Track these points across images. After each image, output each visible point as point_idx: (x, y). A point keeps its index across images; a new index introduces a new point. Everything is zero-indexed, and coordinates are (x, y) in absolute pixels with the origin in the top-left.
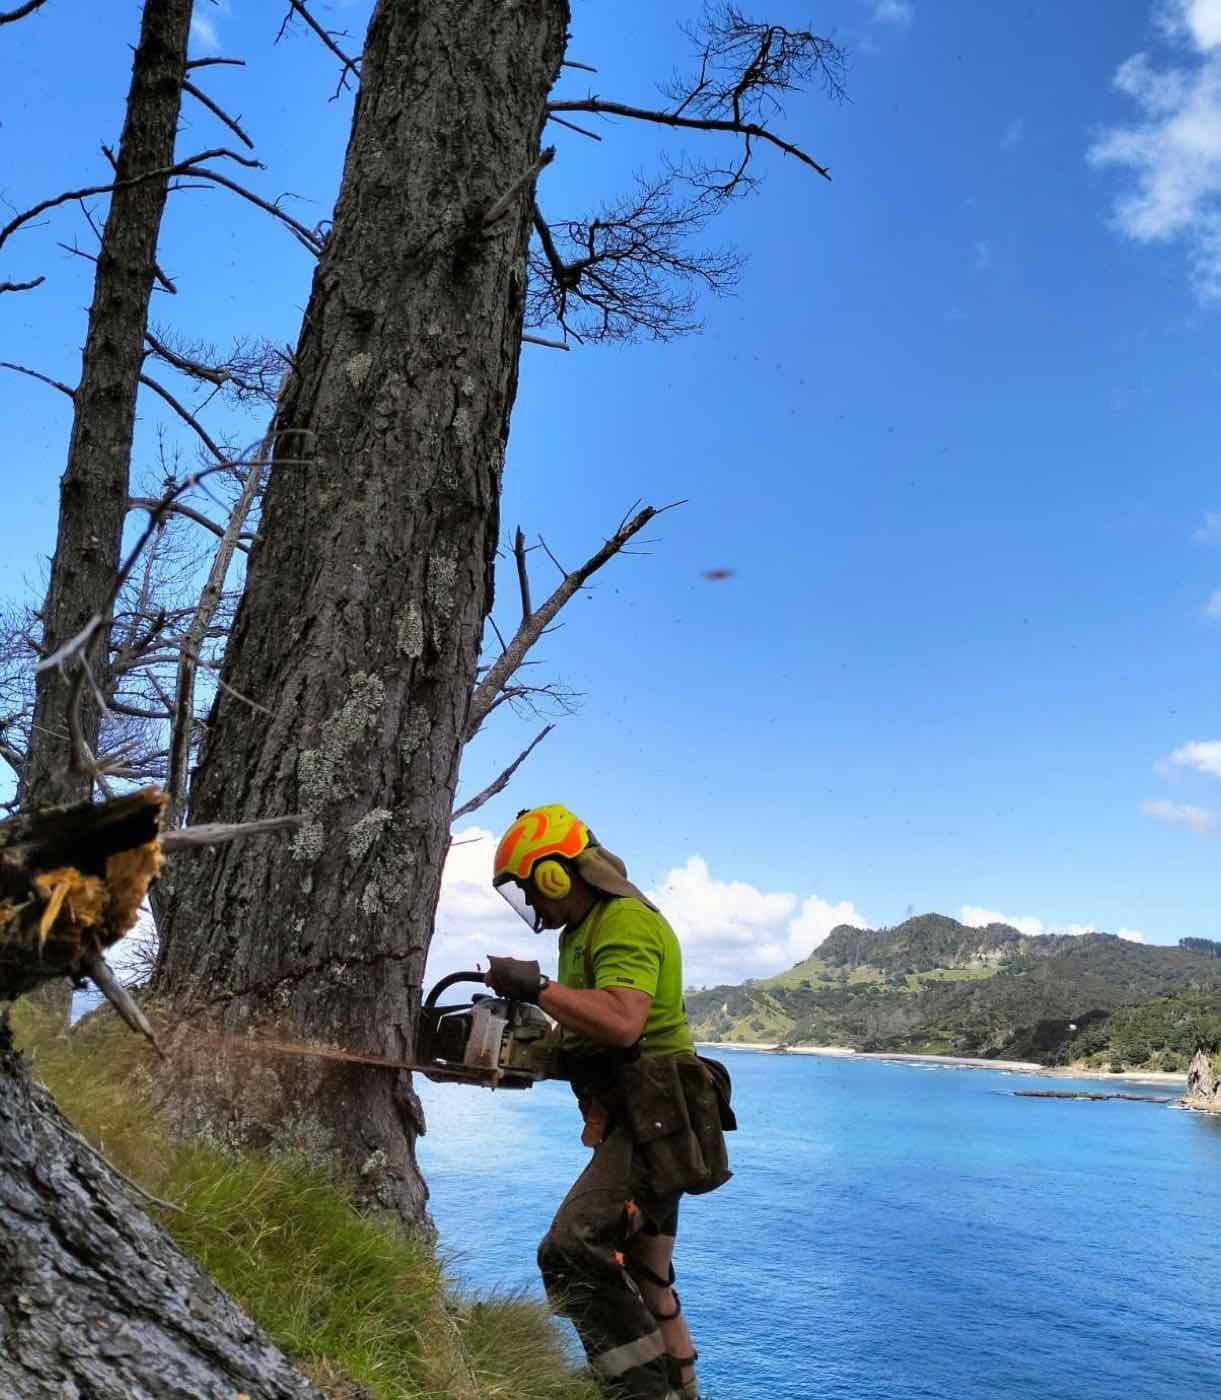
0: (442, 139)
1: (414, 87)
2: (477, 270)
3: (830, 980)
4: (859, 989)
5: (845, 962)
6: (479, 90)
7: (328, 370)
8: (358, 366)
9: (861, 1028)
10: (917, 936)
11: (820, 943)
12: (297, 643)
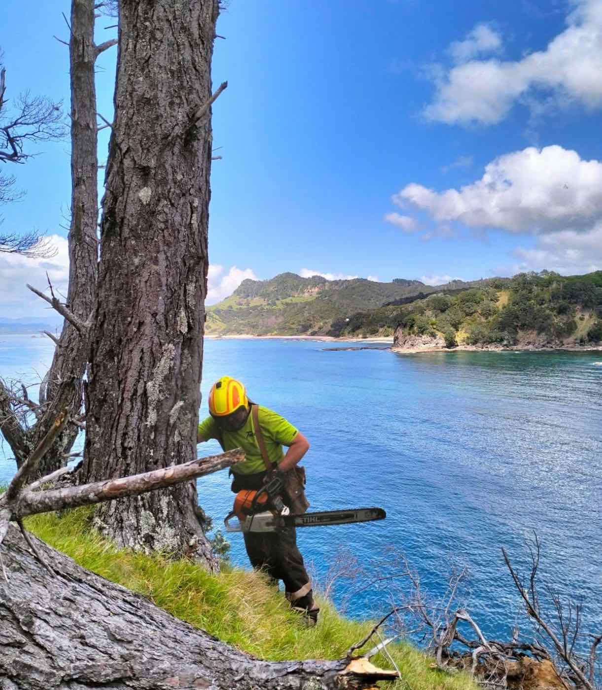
0: (172, 72)
1: (156, 43)
2: (195, 144)
3: (242, 305)
4: (255, 308)
5: (248, 296)
6: (187, 44)
7: (130, 195)
8: (145, 194)
9: (256, 325)
10: (280, 283)
11: (236, 288)
12: (135, 333)
